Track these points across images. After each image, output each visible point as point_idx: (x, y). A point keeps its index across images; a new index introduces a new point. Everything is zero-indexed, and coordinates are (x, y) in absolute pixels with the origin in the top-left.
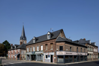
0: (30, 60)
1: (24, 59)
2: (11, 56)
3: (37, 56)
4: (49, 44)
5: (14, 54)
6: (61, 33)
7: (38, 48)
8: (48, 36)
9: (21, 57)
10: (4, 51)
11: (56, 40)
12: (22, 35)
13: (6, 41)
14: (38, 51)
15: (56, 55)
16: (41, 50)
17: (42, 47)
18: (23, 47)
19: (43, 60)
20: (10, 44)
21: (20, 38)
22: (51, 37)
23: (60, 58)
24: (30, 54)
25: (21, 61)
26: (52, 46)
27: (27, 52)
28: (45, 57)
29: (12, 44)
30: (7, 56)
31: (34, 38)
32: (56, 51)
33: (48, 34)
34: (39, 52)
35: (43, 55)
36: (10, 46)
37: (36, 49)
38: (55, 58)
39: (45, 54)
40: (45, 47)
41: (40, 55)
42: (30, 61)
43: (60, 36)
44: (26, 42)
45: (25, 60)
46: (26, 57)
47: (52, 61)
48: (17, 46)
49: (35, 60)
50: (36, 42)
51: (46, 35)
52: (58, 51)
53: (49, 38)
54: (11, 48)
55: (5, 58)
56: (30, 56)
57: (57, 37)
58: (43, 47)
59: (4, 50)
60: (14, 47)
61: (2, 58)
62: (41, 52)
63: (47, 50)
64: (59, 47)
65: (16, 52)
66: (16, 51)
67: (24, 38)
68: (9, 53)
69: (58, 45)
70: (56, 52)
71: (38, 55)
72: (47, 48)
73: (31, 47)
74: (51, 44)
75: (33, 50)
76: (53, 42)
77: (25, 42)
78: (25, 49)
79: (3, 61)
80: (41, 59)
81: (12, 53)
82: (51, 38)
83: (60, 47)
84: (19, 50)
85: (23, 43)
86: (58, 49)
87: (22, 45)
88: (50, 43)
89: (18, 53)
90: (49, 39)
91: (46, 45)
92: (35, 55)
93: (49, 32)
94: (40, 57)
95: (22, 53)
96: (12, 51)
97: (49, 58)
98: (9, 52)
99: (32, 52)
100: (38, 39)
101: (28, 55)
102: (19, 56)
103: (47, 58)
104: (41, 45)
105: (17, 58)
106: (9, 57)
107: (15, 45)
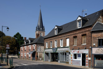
0: (49, 60)
1: (41, 59)
2: (24, 55)
3: (60, 55)
4: (79, 35)
5: (28, 52)
6: (101, 17)
7: (61, 42)
8: (78, 23)
9: (37, 56)
10: (16, 48)
11: (91, 29)
12: (39, 24)
13: (18, 34)
14: (62, 46)
15: (92, 54)
16: (67, 46)
17: (68, 40)
18: (40, 41)
19: (70, 62)
20: (23, 38)
21: (37, 28)
22: (83, 24)
23: (99, 59)
24: (49, 52)
25: (38, 61)
26: (84, 39)
27: (45, 49)
28: (73, 57)
29: (25, 38)
30: (19, 55)
31: (56, 27)
32: (92, 47)
33: (78, 19)
34: (64, 49)
35: (70, 53)
36: (23, 40)
37: (59, 44)
38: (89, 59)
39: (73, 52)
40: (73, 41)
41: (65, 54)
42: (49, 62)
43: (100, 22)
44: (44, 34)
45: (42, 61)
46: (44, 55)
47: (84, 64)
48: (32, 40)
49: (57, 61)
50: (59, 34)
51: (75, 22)
52: (94, 47)
53: (79, 26)
54: (23, 43)
55: (17, 57)
56: (50, 55)
57: (94, 24)
58: (70, 41)
59: (15, 46)
60: (27, 42)
61: (13, 57)
62: (67, 49)
63: (75, 45)
64: (97, 41)
65: (30, 49)
66: (30, 47)
67: (41, 28)
68: (22, 51)
69: (95, 38)
70: (91, 49)
71: (61, 53)
72: (76, 42)
73: (51, 41)
74: (83, 35)
75: (54, 45)
76: (87, 33)
77: (42, 34)
78: (43, 45)
79: (14, 60)
80: (65, 60)
81: (25, 50)
82: (84, 27)
83: (99, 40)
84: (34, 46)
85: (40, 36)
86: (94, 44)
87: (39, 38)
88: (81, 34)
89: (33, 50)
90: (81, 27)
91: (75, 37)
92: (57, 54)
93: (79, 16)
94: (65, 57)
95: (39, 50)
96: (26, 47)
97: (80, 59)
98: (22, 48)
99: (53, 48)
100: (61, 29)
101: (47, 54)
102: (34, 54)
103: (76, 58)
104: (67, 38)
105: (32, 58)
106: (22, 56)
107: (30, 39)
